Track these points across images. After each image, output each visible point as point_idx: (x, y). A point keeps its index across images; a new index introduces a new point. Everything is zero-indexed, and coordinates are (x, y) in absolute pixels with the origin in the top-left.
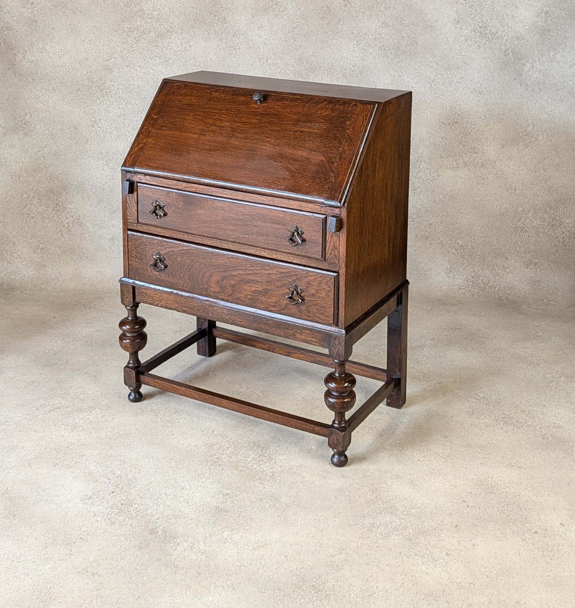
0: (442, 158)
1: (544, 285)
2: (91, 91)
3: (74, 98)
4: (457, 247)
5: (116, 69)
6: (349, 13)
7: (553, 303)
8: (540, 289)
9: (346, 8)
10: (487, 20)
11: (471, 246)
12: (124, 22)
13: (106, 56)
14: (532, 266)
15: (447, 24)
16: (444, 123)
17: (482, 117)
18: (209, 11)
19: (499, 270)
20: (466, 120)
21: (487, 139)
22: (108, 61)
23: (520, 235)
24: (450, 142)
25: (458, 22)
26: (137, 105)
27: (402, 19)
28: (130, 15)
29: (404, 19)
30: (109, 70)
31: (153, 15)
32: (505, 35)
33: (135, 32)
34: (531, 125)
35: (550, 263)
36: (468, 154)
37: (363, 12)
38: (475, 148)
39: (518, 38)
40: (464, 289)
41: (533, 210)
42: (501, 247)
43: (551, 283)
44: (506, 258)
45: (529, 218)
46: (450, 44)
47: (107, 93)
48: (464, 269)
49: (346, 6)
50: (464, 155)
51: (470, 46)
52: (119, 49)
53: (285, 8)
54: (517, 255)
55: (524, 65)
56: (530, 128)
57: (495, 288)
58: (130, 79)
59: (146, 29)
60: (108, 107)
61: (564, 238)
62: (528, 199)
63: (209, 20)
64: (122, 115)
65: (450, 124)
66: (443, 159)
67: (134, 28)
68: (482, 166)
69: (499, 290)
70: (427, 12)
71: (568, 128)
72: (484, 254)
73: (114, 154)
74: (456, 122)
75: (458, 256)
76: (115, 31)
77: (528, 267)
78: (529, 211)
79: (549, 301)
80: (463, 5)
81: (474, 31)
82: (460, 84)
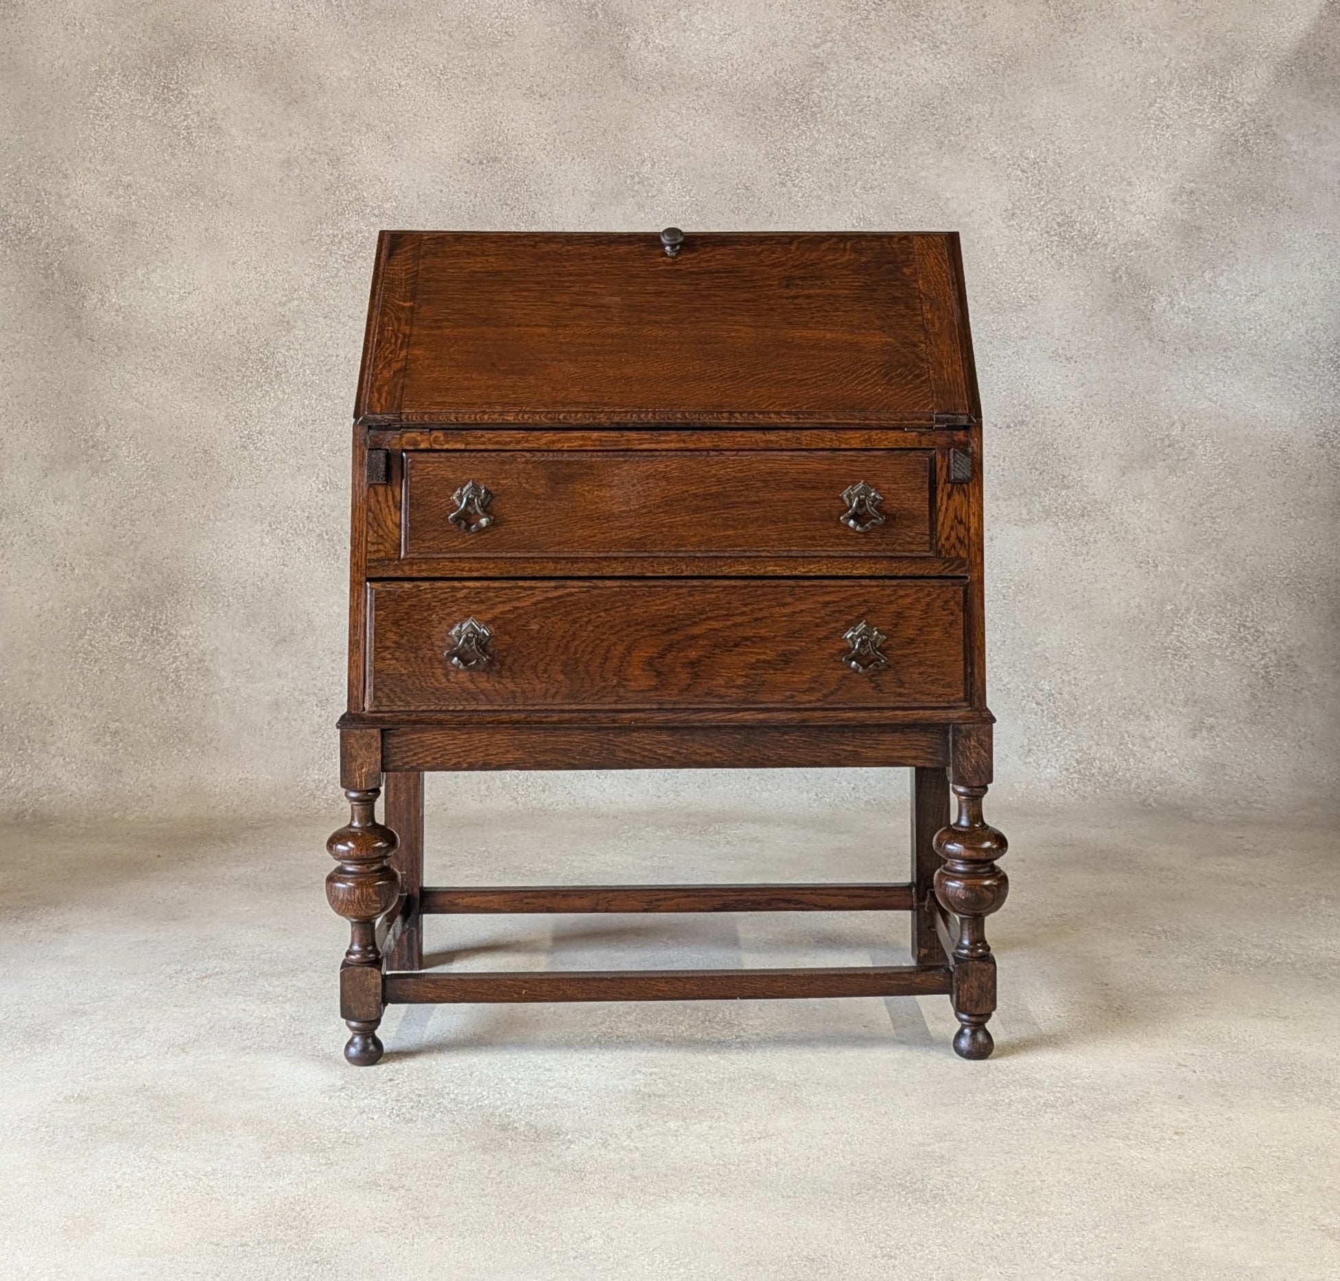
0: (998, 499)
1: (1233, 773)
2: (243, 370)
3: (205, 386)
4: (1039, 695)
5: (300, 323)
6: (790, 198)
7: (1260, 806)
8: (1226, 781)
9: (785, 190)
10: (1072, 211)
11: (1070, 693)
12: (321, 224)
13: (279, 296)
14: (1204, 733)
15: (991, 219)
16: (996, 426)
17: (1076, 411)
18: (500, 200)
19: (1134, 745)
20: (1042, 416)
21: (1089, 456)
22: (285, 304)
23: (1172, 664)
24: (1012, 464)
25: (1013, 214)
26: (342, 398)
27: (897, 211)
28: (334, 210)
29: (902, 210)
30: (285, 324)
31: (383, 208)
32: (1110, 240)
33: (345, 244)
34: (1178, 426)
35: (1242, 726)
36: (1051, 489)
37: (819, 197)
38: (1064, 477)
39: (1137, 246)
40: (1063, 786)
41: (1195, 608)
42: (1135, 694)
43: (1249, 768)
44: (1148, 718)
45: (1189, 627)
46: (1000, 260)
47: (278, 374)
48: (1058, 746)
49: (783, 184)
50: (1043, 493)
51: (1040, 262)
52: (308, 279)
53: (659, 190)
54: (1170, 710)
55: (1153, 300)
56: (1176, 431)
57: (1129, 783)
58: (330, 343)
59: (368, 238)
60: (279, 405)
61: (1266, 666)
62: (1184, 585)
63: (500, 218)
64: (310, 422)
65: (1009, 427)
66: (999, 503)
67: (343, 237)
68: (1083, 516)
69: (1139, 787)
70: (949, 196)
71: (1254, 427)
72: (1099, 710)
73: (288, 508)
74: (1022, 423)
75: (1042, 717)
76: (302, 243)
77: (1194, 736)
78: (1188, 610)
79: (1249, 802)
80: (1020, 181)
81: (1047, 232)
82: (1025, 341)
